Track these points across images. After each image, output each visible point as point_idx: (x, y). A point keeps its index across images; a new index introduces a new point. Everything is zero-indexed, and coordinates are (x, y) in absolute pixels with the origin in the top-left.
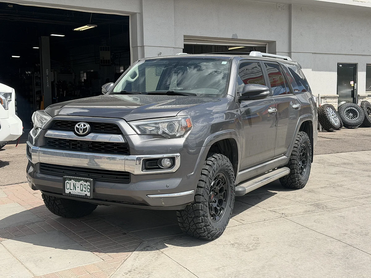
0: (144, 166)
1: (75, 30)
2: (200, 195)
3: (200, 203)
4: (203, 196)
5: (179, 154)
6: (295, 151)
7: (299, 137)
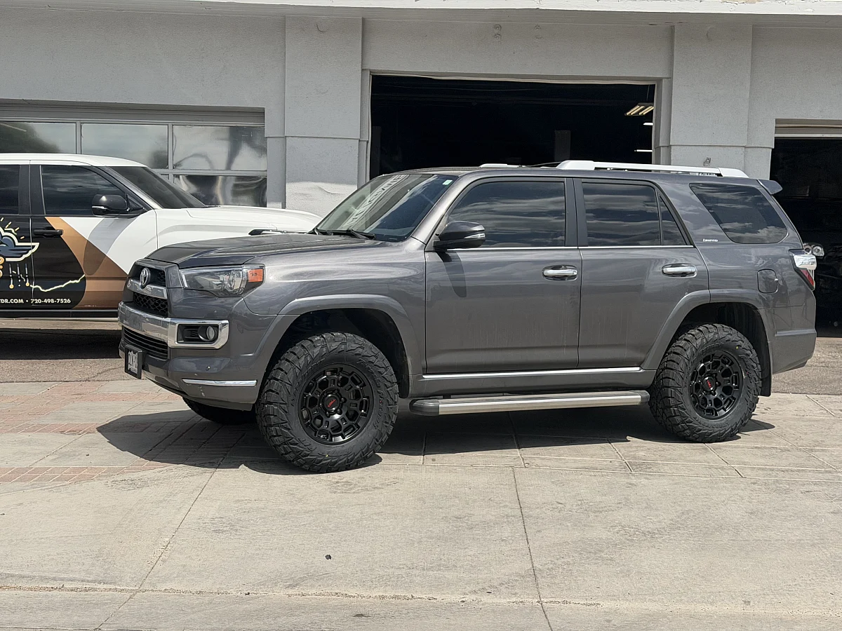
0: (180, 335)
1: (628, 114)
2: (273, 392)
3: (271, 403)
4: (277, 393)
5: (227, 322)
6: (674, 361)
7: (693, 335)
